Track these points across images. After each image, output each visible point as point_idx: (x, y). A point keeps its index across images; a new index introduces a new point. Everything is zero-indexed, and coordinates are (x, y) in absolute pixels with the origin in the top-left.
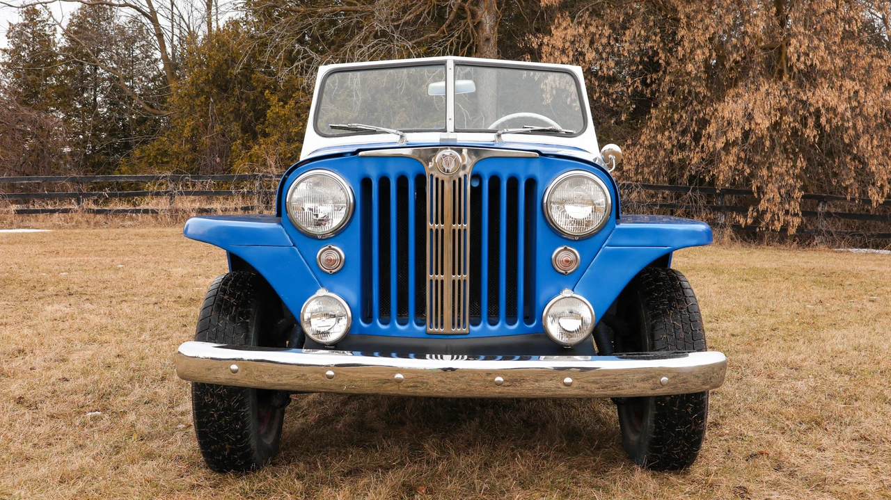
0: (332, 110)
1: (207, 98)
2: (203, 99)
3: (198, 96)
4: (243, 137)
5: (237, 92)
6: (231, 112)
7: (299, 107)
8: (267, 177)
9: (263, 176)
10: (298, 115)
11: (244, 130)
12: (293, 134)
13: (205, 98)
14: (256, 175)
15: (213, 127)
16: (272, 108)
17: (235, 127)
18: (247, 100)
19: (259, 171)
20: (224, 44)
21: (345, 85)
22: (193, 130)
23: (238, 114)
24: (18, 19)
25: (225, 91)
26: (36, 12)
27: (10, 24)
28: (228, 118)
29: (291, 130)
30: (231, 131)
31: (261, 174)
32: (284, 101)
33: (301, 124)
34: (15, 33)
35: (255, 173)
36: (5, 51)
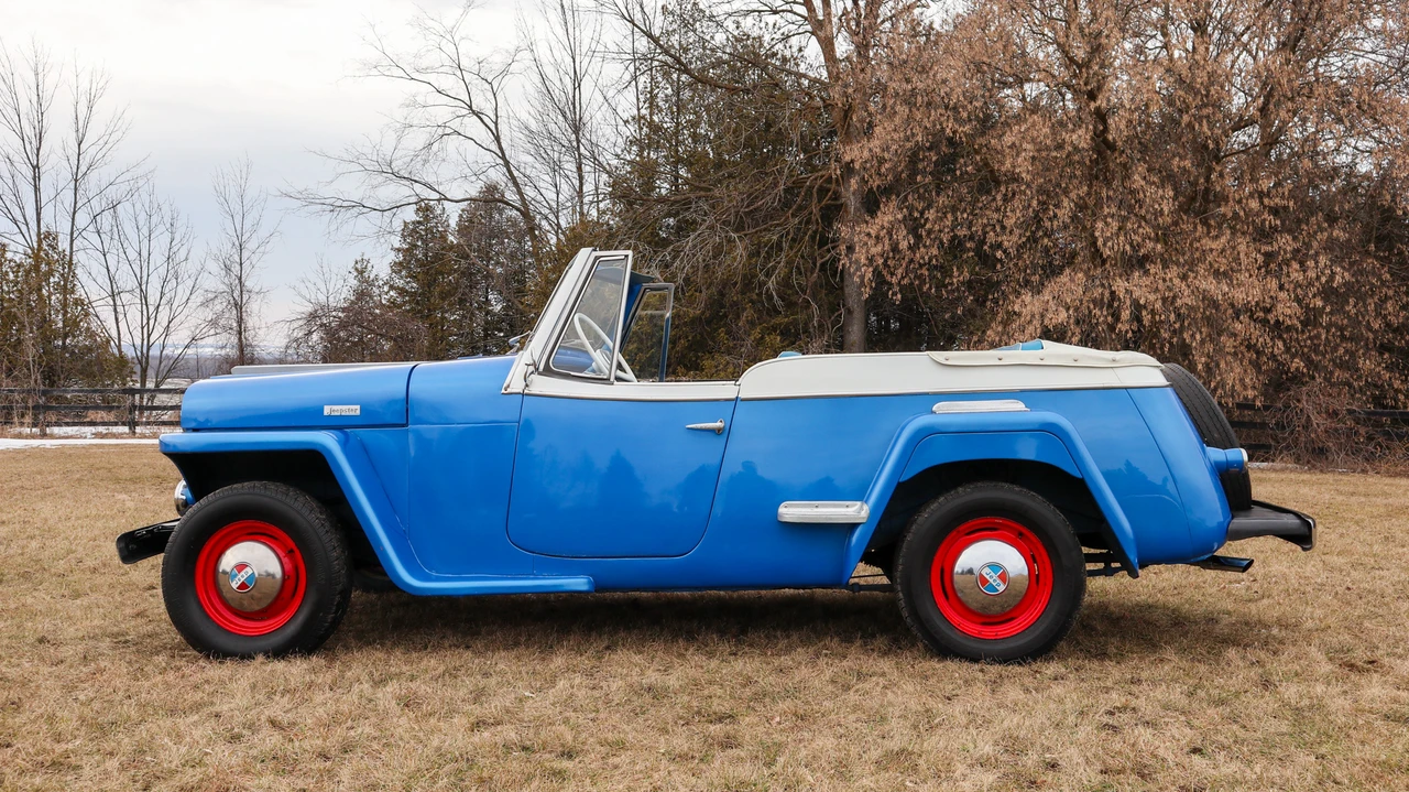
24: (412, 217)
27: (404, 223)
36: (399, 250)
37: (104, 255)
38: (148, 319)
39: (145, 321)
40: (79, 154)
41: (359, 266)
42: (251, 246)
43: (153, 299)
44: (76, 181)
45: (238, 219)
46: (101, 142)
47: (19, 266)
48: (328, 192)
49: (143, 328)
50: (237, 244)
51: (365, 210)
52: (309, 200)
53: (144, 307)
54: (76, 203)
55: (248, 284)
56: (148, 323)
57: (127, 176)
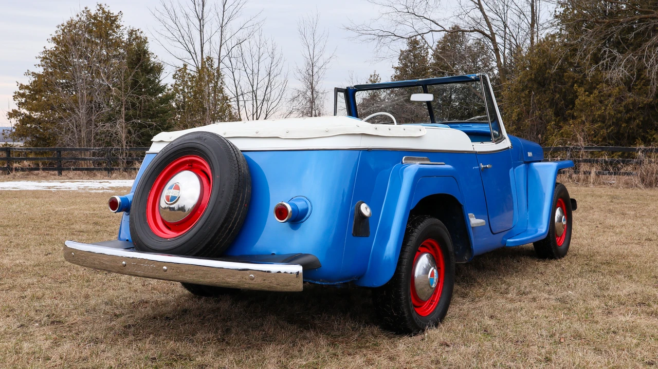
0: (630, 97)
1: (530, 92)
2: (527, 92)
3: (523, 90)
4: (555, 120)
5: (552, 87)
6: (548, 101)
7: (602, 96)
8: (576, 149)
9: (573, 148)
10: (601, 102)
11: (557, 114)
12: (596, 116)
13: (528, 92)
14: (567, 148)
15: (533, 113)
16: (580, 97)
17: (550, 112)
18: (560, 92)
19: (570, 144)
20: (544, 52)
21: (642, 76)
22: (518, 115)
23: (552, 103)
24: (405, 47)
25: (543, 86)
26: (416, 42)
27: (401, 51)
28: (545, 106)
29: (595, 114)
30: (547, 115)
31: (572, 147)
32: (590, 91)
33: (603, 108)
34: (404, 56)
35: (567, 146)
36: (397, 68)
37: (233, 73)
38: (257, 108)
39: (255, 111)
40: (224, 12)
41: (372, 79)
42: (319, 64)
43: (260, 96)
44: (222, 27)
45: (311, 48)
46: (236, 4)
47: (193, 77)
48: (375, 26)
49: (253, 115)
50: (311, 64)
51: (396, 38)
52: (362, 32)
53: (255, 101)
54: (221, 40)
55: (316, 88)
56: (257, 111)
57: (250, 23)
